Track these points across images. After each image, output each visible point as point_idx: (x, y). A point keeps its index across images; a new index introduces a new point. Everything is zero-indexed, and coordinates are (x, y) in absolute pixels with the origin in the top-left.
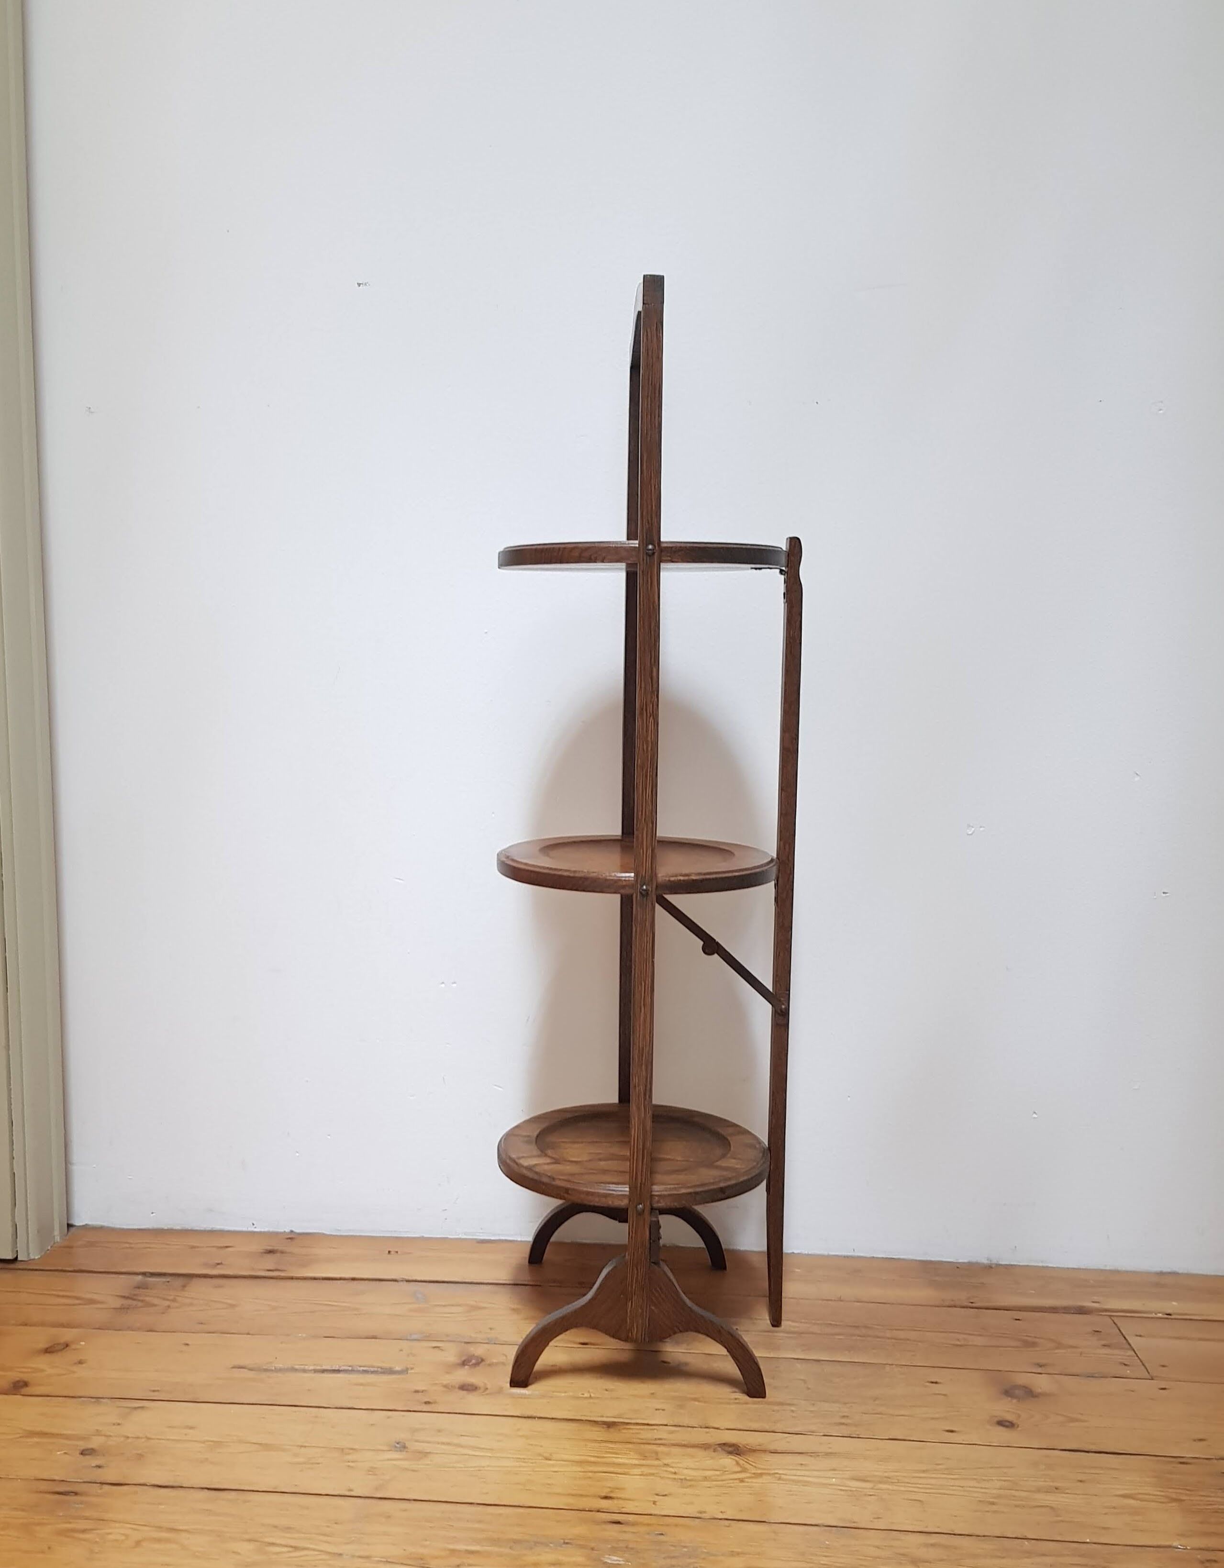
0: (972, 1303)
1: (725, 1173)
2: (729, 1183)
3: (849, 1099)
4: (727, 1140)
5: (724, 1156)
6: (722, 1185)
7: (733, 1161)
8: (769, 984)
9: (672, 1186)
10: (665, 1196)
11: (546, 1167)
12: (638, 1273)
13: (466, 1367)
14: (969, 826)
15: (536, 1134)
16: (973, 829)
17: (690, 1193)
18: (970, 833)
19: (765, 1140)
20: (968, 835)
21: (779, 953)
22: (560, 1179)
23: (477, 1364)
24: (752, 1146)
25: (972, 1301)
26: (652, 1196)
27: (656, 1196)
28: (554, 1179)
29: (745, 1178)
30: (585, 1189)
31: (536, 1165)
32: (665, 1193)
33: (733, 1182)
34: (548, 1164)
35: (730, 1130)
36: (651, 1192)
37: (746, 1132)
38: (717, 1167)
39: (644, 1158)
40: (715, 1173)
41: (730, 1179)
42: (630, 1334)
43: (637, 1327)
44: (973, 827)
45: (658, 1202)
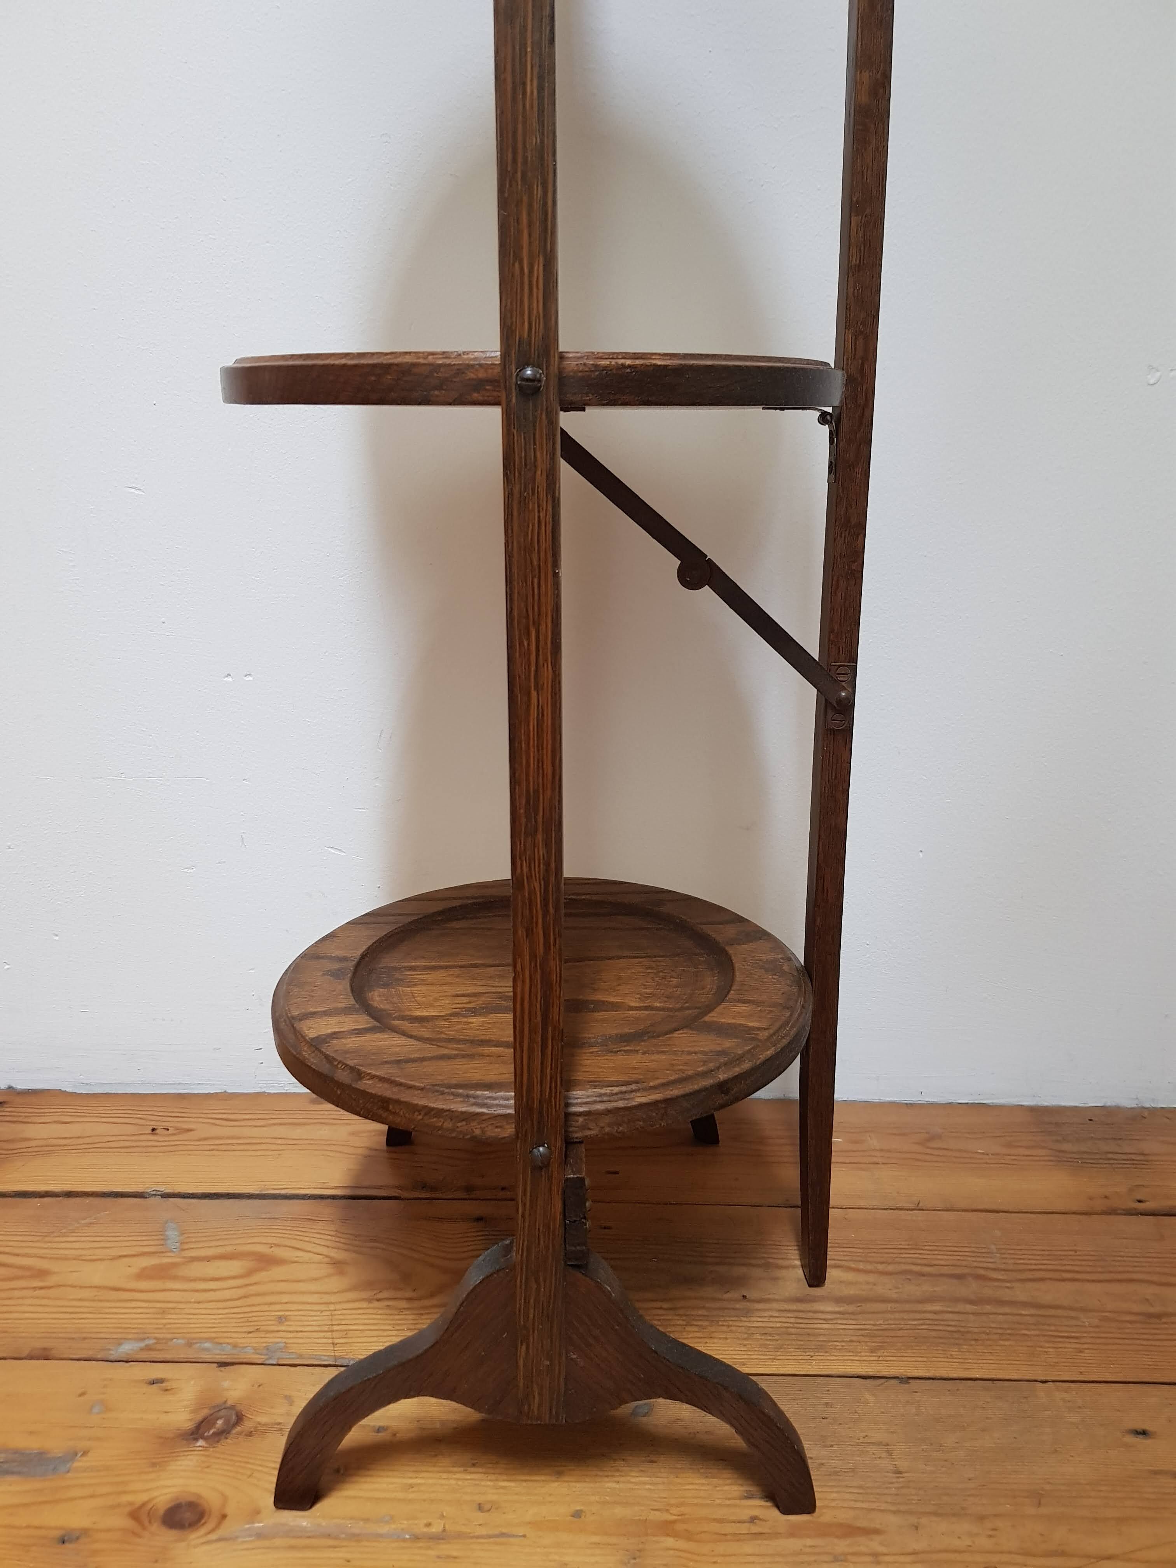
0: (1140, 1201)
1: (728, 1043)
2: (737, 1070)
3: (921, 854)
4: (727, 953)
5: (722, 995)
6: (722, 1076)
7: (743, 1008)
8: (812, 646)
9: (616, 1090)
10: (599, 1114)
11: (352, 1042)
12: (538, 1289)
13: (201, 1443)
14: (1151, 368)
15: (358, 953)
16: (1158, 374)
17: (655, 1103)
18: (1152, 381)
19: (800, 954)
20: (1149, 384)
21: (838, 581)
22: (373, 1077)
23: (223, 1433)
24: (774, 968)
25: (1139, 1198)
26: (568, 1115)
27: (580, 1114)
28: (359, 1075)
29: (770, 1053)
30: (422, 1102)
31: (335, 1035)
32: (600, 1107)
33: (747, 1065)
34: (359, 1032)
35: (731, 931)
36: (567, 1105)
37: (762, 935)
38: (710, 1028)
39: (547, 1047)
40: (707, 1043)
41: (740, 1059)
42: (526, 1407)
43: (540, 1394)
44: (1157, 371)
45: (584, 1127)
